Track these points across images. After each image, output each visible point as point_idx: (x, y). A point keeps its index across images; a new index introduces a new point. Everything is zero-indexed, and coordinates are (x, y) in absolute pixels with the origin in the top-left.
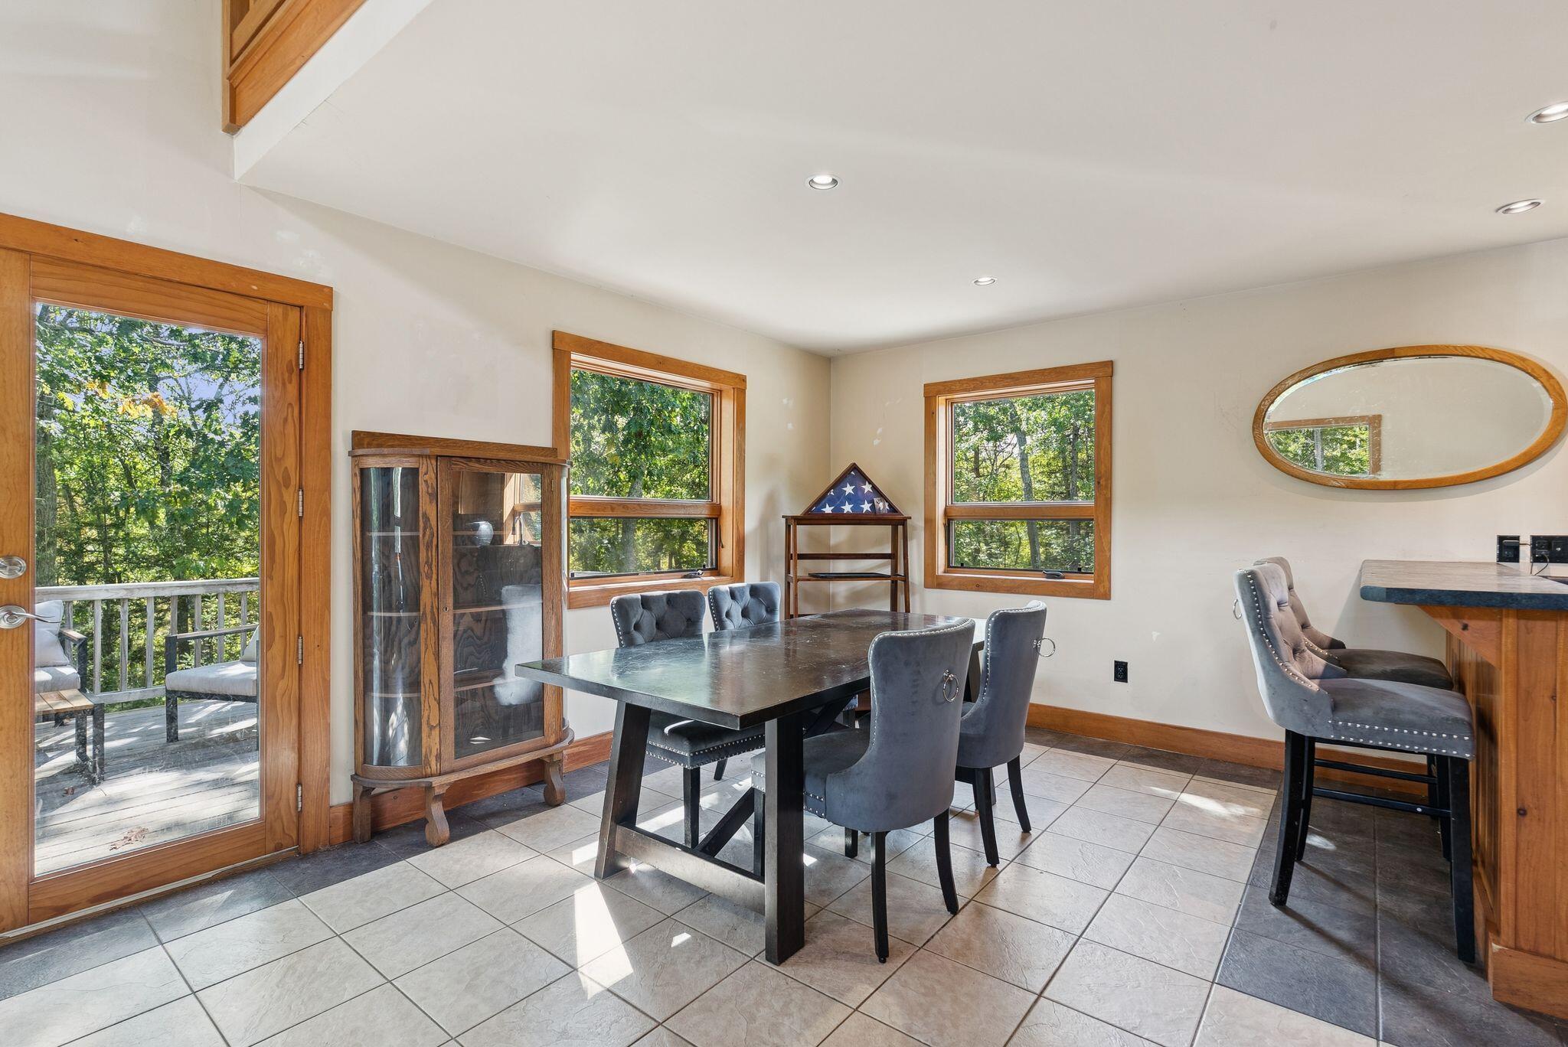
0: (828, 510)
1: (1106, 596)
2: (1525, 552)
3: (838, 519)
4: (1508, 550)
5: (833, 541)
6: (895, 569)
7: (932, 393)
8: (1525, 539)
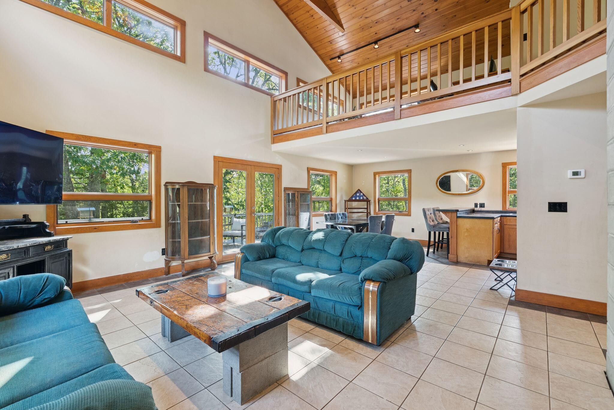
0: (354, 199)
1: (410, 215)
2: (478, 206)
3: (356, 201)
4: (476, 205)
5: (353, 205)
6: (367, 211)
7: (375, 174)
8: (478, 204)
